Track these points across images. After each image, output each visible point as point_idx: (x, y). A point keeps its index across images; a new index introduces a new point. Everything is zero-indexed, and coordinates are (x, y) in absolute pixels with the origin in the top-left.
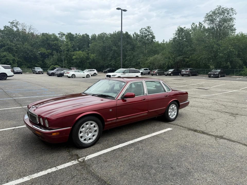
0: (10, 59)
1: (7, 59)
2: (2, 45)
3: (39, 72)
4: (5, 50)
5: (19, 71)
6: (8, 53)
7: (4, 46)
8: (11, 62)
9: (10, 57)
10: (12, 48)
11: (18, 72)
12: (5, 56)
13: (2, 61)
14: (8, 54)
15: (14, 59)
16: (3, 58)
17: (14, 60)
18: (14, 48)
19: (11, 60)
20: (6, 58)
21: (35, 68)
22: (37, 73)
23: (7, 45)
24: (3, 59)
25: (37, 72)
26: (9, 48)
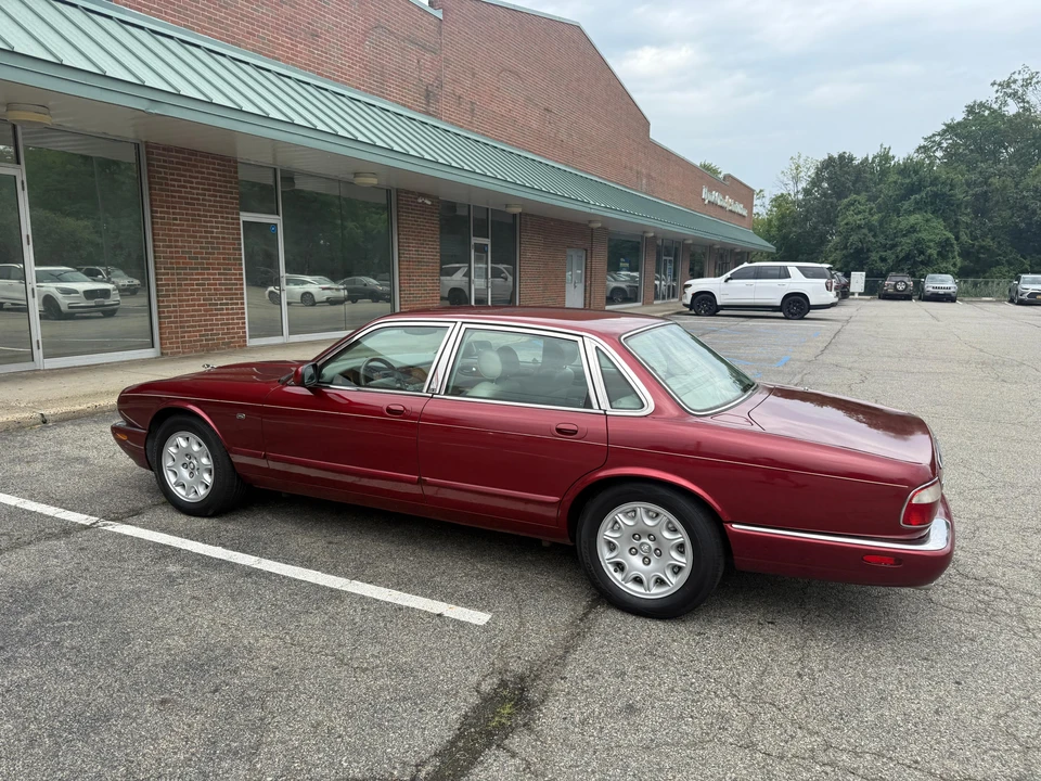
0: (931, 241)
1: (918, 241)
2: (913, 184)
3: (1033, 295)
4: (919, 207)
5: (941, 291)
6: (930, 216)
7: (919, 191)
8: (933, 252)
9: (934, 230)
10: (952, 196)
11: (937, 294)
12: (913, 229)
13: (899, 248)
14: (927, 221)
15: (948, 239)
16: (904, 235)
17: (945, 247)
18: (959, 194)
19: (932, 244)
20: (915, 236)
21: (1018, 279)
22: (1021, 303)
23: (932, 184)
24: (904, 240)
25: (1025, 297)
26: (935, 195)
